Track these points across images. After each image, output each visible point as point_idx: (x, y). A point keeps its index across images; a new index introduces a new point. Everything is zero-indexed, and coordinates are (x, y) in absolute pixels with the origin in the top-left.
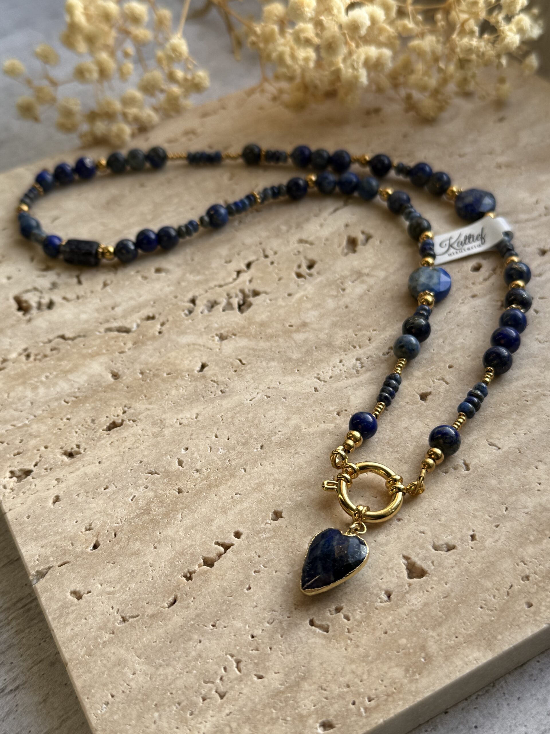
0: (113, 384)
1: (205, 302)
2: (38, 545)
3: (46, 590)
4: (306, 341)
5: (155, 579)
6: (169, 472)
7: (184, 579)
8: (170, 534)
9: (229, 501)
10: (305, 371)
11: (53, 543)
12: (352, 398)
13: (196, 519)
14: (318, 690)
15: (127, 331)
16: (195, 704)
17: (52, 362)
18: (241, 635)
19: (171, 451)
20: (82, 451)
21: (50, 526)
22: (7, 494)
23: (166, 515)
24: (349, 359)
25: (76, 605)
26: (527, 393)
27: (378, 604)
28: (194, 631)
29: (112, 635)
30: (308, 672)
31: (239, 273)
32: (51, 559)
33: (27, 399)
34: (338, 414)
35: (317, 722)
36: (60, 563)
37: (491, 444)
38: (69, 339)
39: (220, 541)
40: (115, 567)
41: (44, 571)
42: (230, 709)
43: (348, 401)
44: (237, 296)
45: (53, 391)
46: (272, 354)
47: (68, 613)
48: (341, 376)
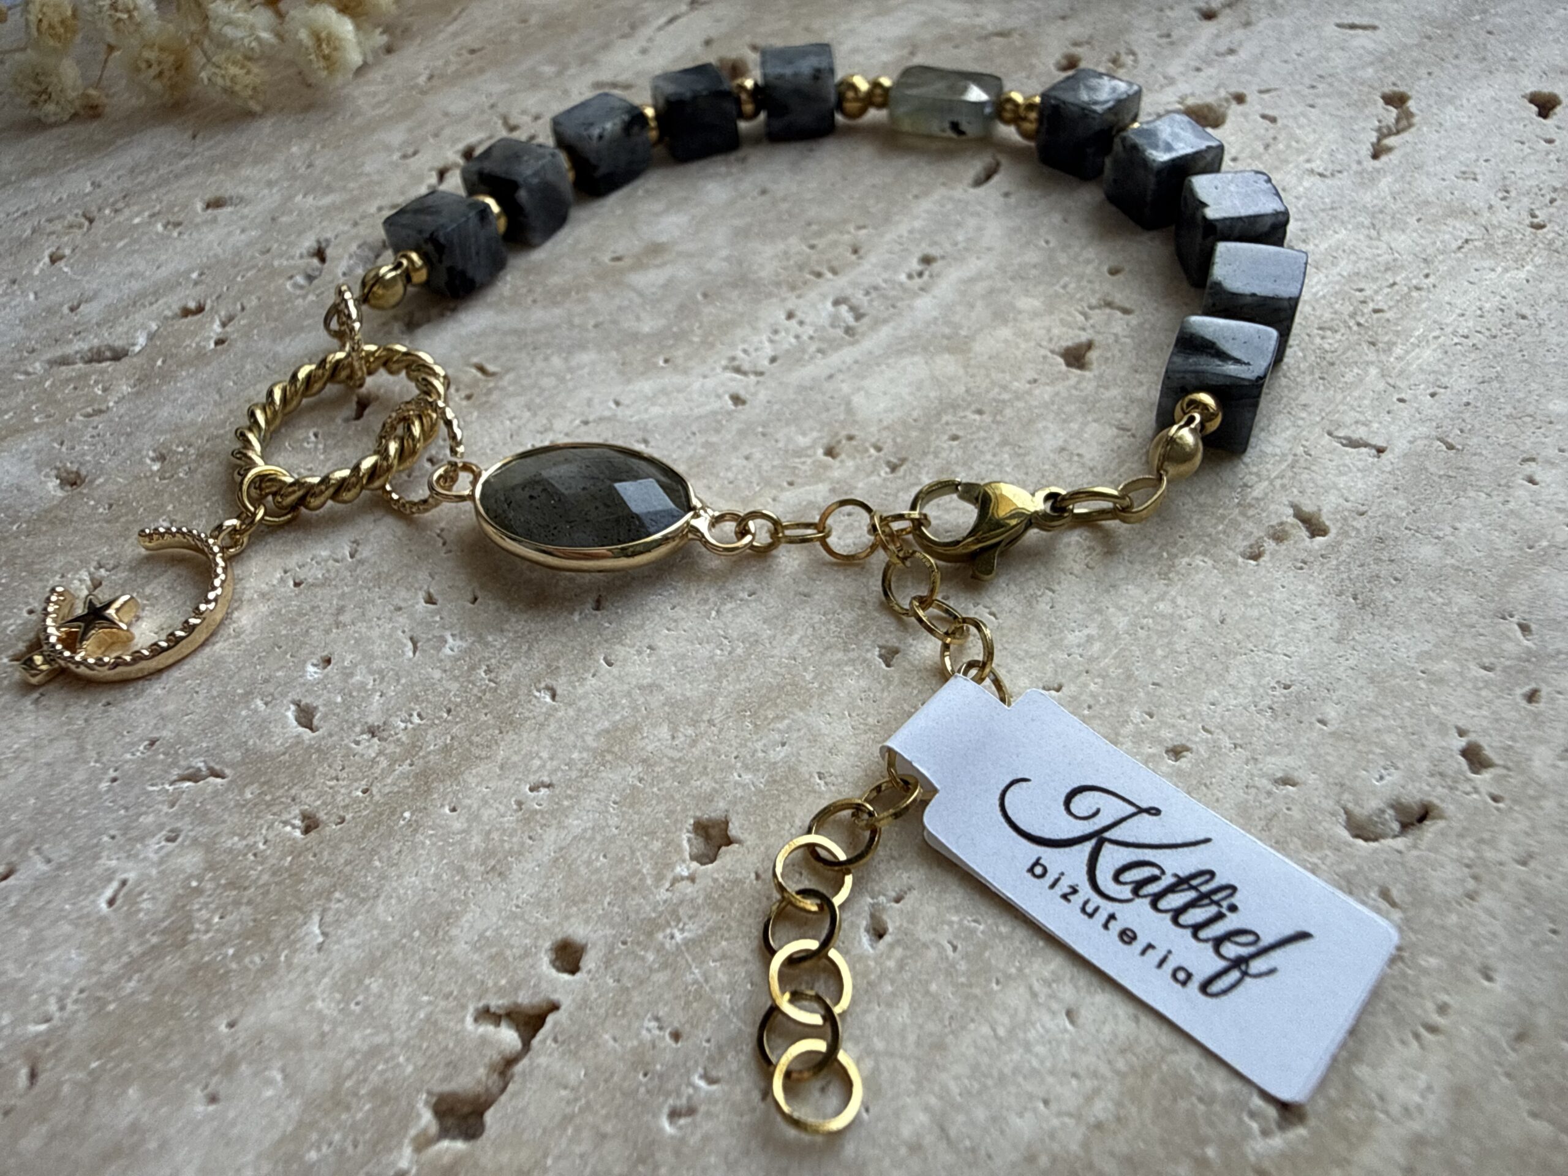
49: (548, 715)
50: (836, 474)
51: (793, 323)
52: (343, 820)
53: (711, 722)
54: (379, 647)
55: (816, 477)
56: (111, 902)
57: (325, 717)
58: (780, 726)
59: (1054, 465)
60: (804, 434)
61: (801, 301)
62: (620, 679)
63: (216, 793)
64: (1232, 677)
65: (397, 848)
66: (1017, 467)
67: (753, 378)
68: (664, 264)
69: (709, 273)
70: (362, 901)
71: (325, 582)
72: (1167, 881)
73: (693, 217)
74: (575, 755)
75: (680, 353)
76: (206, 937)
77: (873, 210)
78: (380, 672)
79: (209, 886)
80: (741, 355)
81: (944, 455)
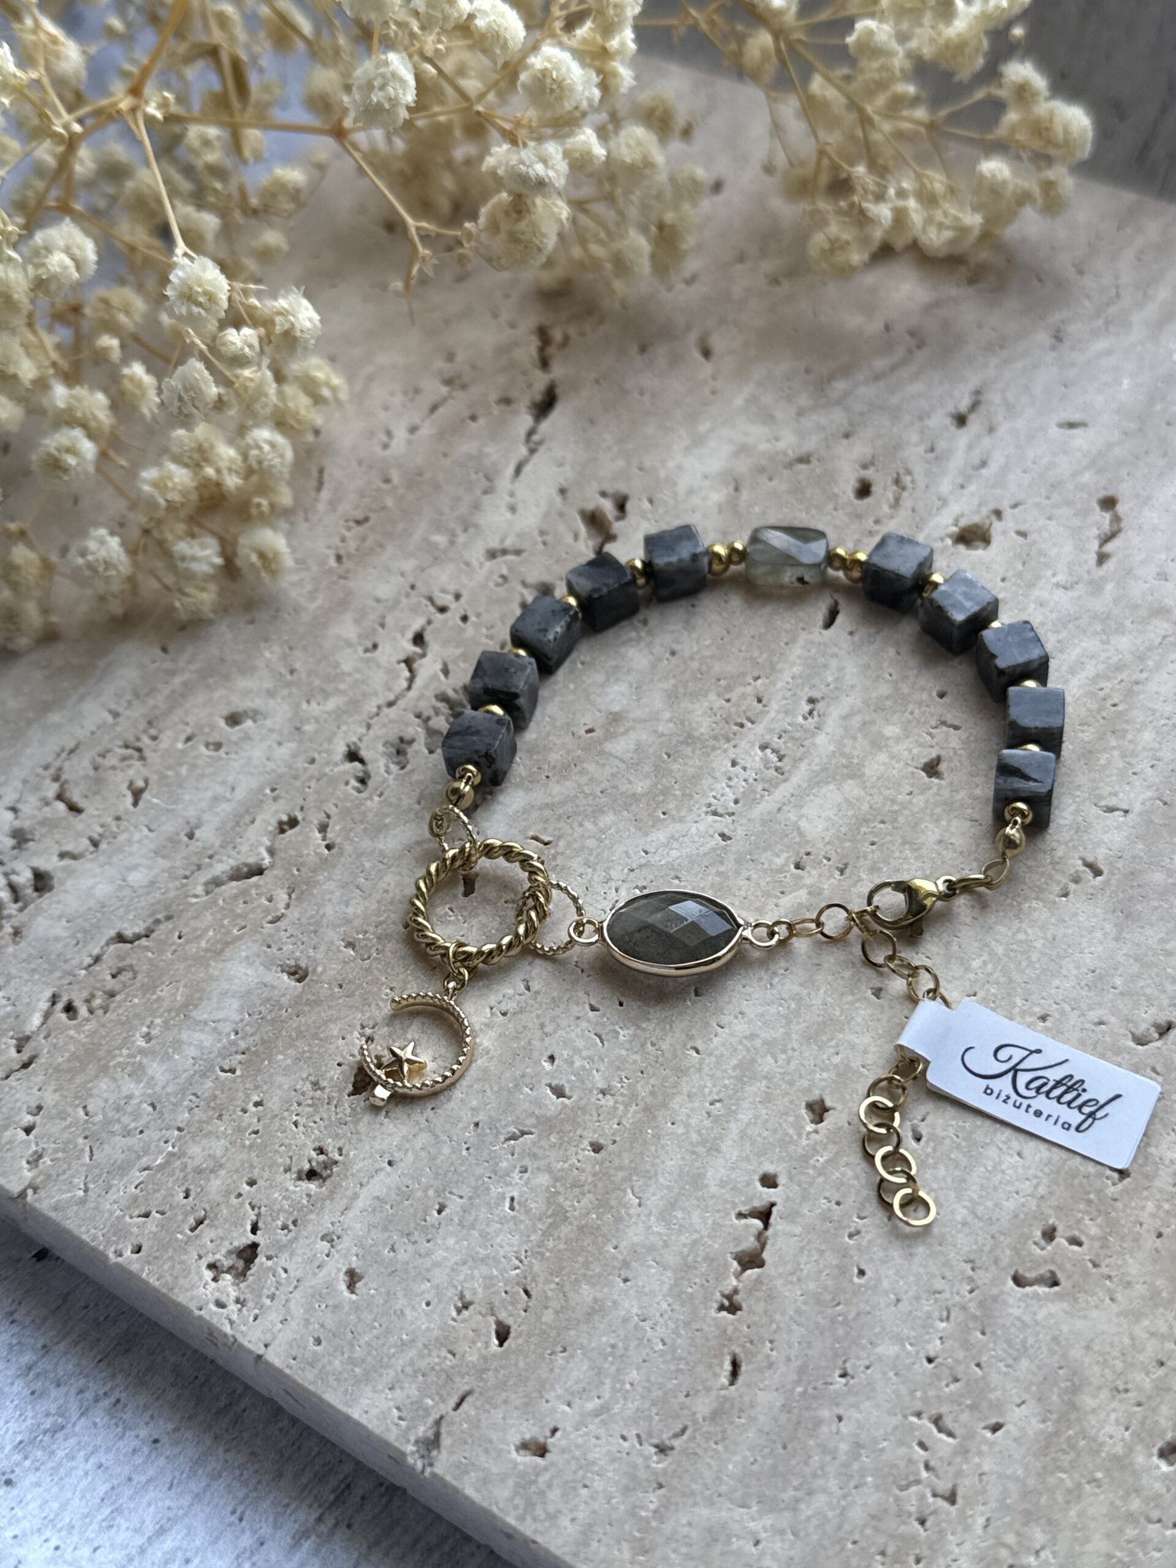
0: (303, 992)
1: (380, 748)
2: (379, 1387)
3: (462, 1470)
4: (639, 748)
5: (667, 1340)
6: (549, 1119)
7: (724, 1313)
8: (636, 1239)
9: (707, 1123)
10: (678, 809)
11: (409, 1370)
12: (803, 824)
13: (669, 1187)
14: (1113, 1397)
15: (258, 871)
16: (913, 1539)
17: (136, 1001)
18: (909, 1368)
19: (523, 1076)
20: (337, 1157)
21: (378, 1338)
22: (234, 1317)
23: (602, 1205)
24: (747, 753)
25: (546, 1469)
26: (1106, 691)
27: (1111, 1190)
28: (814, 1405)
29: (662, 1491)
30: (1075, 1374)
31: (408, 662)
32: (430, 1402)
33: (134, 1102)
34: (798, 866)
35: (1151, 1455)
36: (452, 1403)
37: (1111, 810)
38: (138, 937)
39: (744, 1209)
40: (572, 1356)
41: (430, 1434)
42: (982, 1514)
43: (801, 834)
44: (437, 712)
45: (185, 1060)
46: (590, 800)
47: (542, 1493)
48: (755, 792)
49: (701, 1063)
50: (808, 881)
51: (738, 769)
52: (614, 1142)
53: (793, 1050)
54: (580, 1043)
55: (797, 887)
56: (512, 1208)
57: (571, 1089)
58: (833, 1043)
59: (939, 854)
60: (778, 856)
61: (737, 750)
62: (732, 1035)
63: (534, 1143)
64: (1064, 971)
65: (653, 1148)
66: (916, 858)
67: (729, 819)
68: (627, 731)
69: (663, 735)
70: (650, 1178)
71: (522, 1011)
72: (1051, 1084)
73: (631, 685)
74: (727, 1082)
75: (671, 806)
76: (576, 1213)
77: (760, 660)
78: (589, 1057)
79: (561, 1189)
80: (714, 801)
81: (870, 857)
